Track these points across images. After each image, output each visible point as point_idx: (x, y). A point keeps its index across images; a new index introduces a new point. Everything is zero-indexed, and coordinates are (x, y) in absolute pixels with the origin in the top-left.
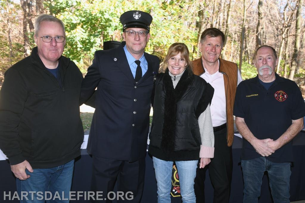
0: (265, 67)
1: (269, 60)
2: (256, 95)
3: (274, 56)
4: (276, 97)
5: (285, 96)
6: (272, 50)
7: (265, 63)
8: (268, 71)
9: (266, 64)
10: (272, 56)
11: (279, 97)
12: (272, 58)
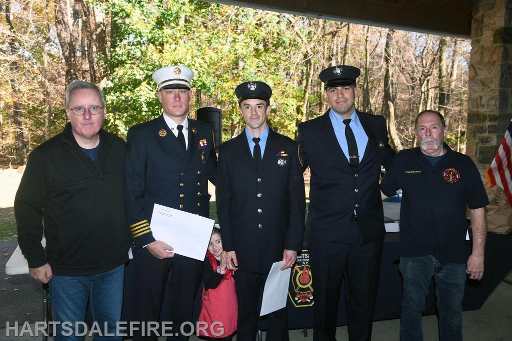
0: (429, 139)
1: (434, 130)
2: (418, 172)
3: (441, 125)
4: (445, 176)
5: (457, 176)
6: (439, 117)
7: (428, 134)
8: (434, 146)
9: (430, 135)
10: (439, 125)
11: (449, 177)
12: (438, 127)
